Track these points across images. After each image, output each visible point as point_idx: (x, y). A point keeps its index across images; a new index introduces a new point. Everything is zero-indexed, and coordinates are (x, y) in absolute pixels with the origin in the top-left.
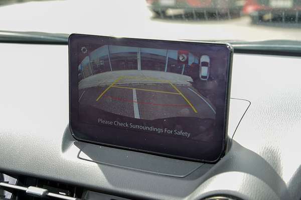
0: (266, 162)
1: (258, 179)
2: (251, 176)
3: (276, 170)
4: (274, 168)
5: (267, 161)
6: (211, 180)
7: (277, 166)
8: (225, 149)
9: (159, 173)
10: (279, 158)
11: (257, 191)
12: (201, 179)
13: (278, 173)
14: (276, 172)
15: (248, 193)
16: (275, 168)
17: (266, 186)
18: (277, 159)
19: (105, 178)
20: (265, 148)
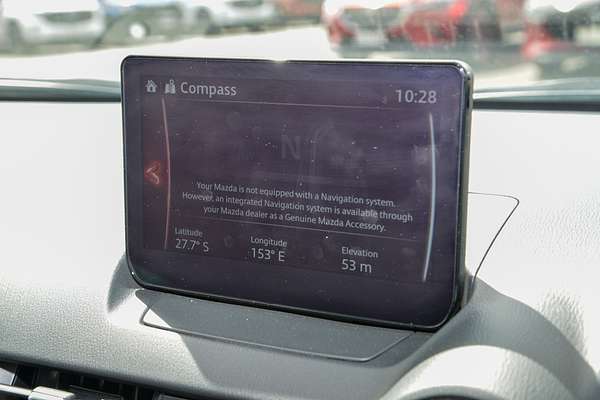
0: (549, 324)
1: (531, 362)
2: (516, 355)
3: (573, 342)
4: (568, 337)
5: (553, 322)
6: (426, 365)
7: (574, 333)
8: (460, 299)
9: (313, 354)
10: (580, 317)
11: (528, 387)
12: (404, 363)
13: (577, 347)
14: (572, 348)
15: (507, 394)
16: (572, 337)
17: (551, 377)
18: (575, 317)
19: (195, 365)
20: (548, 295)
